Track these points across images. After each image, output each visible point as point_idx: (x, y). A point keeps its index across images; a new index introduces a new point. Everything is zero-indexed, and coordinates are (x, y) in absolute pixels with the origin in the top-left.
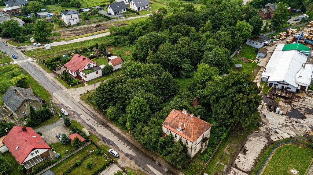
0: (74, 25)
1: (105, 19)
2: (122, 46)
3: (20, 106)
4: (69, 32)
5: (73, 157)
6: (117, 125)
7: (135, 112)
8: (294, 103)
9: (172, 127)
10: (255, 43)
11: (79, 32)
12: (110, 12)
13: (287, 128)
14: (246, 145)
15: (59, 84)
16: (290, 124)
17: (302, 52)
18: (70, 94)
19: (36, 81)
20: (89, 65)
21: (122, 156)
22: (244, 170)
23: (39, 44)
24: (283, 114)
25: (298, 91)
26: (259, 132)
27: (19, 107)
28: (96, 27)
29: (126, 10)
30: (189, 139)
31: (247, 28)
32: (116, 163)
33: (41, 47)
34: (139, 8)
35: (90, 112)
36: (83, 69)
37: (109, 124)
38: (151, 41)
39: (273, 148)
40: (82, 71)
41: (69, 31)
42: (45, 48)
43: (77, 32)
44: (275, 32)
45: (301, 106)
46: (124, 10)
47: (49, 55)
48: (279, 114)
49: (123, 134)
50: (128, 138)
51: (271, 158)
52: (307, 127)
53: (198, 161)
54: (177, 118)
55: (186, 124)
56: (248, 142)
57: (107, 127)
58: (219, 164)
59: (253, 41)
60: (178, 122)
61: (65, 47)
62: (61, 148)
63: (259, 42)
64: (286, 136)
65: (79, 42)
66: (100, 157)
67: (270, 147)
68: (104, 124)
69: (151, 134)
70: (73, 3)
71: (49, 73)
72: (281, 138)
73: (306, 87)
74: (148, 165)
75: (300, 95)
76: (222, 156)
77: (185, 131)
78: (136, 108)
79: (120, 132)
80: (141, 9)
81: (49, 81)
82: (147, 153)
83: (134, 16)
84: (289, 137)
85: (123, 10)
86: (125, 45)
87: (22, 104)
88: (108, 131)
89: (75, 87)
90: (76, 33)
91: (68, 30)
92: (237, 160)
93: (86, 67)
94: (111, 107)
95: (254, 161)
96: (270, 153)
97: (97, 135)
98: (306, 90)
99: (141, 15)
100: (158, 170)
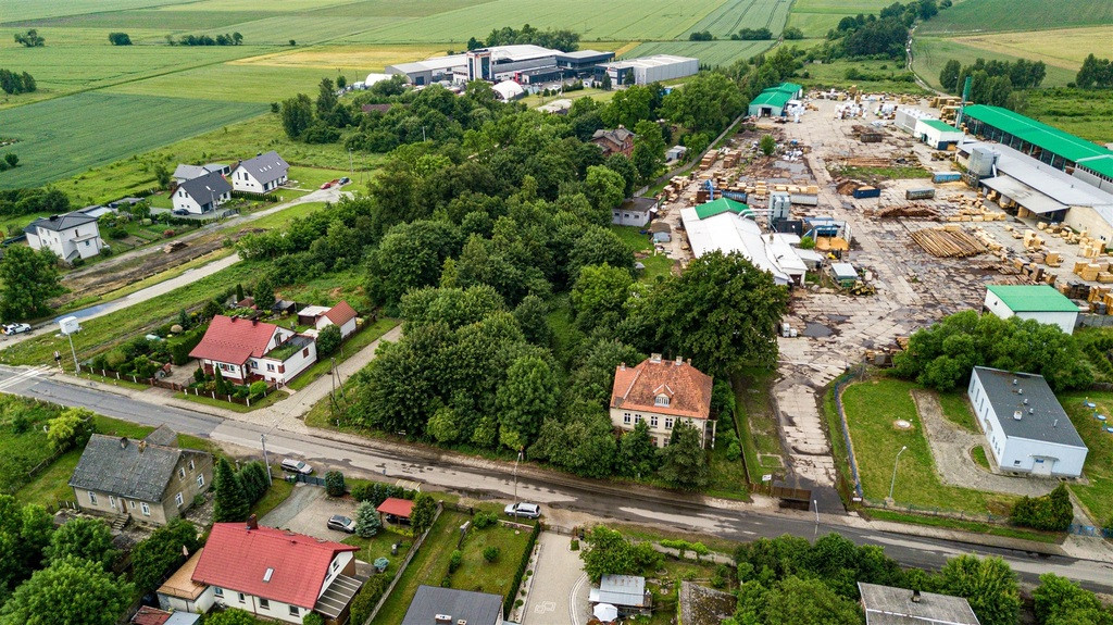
0: (93, 259)
1: (184, 226)
2: (309, 280)
3: (171, 480)
4: (92, 280)
5: (425, 556)
6: (469, 454)
7: (534, 393)
8: (802, 312)
9: (637, 403)
10: (632, 216)
11: (127, 272)
12: (186, 208)
13: (826, 357)
14: (782, 409)
15: (203, 408)
16: (825, 349)
17: (743, 215)
18: (264, 422)
19: (117, 421)
20: (278, 337)
21: (545, 511)
22: (819, 452)
23: (26, 326)
24: (798, 336)
25: (791, 287)
26: (783, 379)
27: (168, 483)
28: (172, 251)
29: (228, 194)
30: (695, 414)
31: (615, 180)
32: (546, 528)
33: (38, 333)
34: (266, 186)
35: (369, 447)
36: (266, 351)
37: (444, 457)
38: (423, 242)
39: (834, 399)
40: (267, 355)
41: (89, 275)
42: (59, 331)
43: (122, 273)
44: (647, 188)
45: (816, 314)
46: (225, 196)
47: (92, 346)
48: (790, 336)
49: (505, 468)
50: (525, 472)
51: (844, 416)
52: (856, 346)
53: (722, 465)
54: (642, 379)
55: (671, 384)
56: (780, 403)
57: (447, 465)
58: (763, 458)
59: (625, 212)
60: (648, 386)
61: (128, 317)
62: (367, 548)
63: (640, 210)
64: (838, 372)
65: (161, 297)
66: (494, 532)
67: (827, 397)
68: (433, 463)
69: (595, 434)
70: (36, 200)
71: (142, 390)
72: (833, 378)
73: (800, 276)
74: (622, 509)
75: (797, 294)
76: (756, 441)
77: (675, 401)
78: (535, 383)
79: (492, 466)
80: (270, 188)
81: (163, 409)
82: (598, 486)
83: (263, 207)
84: (843, 372)
85: (222, 197)
86: (314, 277)
87: (174, 472)
88: (458, 473)
89: (262, 403)
90: (119, 278)
91: (84, 273)
92: (789, 440)
93: (272, 344)
94: (439, 410)
95: (820, 431)
96: (836, 409)
97: (443, 489)
98: (803, 281)
99: (285, 201)
100: (654, 511)
